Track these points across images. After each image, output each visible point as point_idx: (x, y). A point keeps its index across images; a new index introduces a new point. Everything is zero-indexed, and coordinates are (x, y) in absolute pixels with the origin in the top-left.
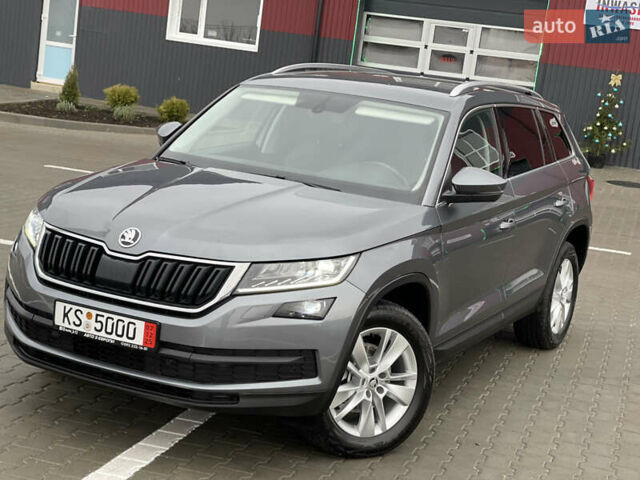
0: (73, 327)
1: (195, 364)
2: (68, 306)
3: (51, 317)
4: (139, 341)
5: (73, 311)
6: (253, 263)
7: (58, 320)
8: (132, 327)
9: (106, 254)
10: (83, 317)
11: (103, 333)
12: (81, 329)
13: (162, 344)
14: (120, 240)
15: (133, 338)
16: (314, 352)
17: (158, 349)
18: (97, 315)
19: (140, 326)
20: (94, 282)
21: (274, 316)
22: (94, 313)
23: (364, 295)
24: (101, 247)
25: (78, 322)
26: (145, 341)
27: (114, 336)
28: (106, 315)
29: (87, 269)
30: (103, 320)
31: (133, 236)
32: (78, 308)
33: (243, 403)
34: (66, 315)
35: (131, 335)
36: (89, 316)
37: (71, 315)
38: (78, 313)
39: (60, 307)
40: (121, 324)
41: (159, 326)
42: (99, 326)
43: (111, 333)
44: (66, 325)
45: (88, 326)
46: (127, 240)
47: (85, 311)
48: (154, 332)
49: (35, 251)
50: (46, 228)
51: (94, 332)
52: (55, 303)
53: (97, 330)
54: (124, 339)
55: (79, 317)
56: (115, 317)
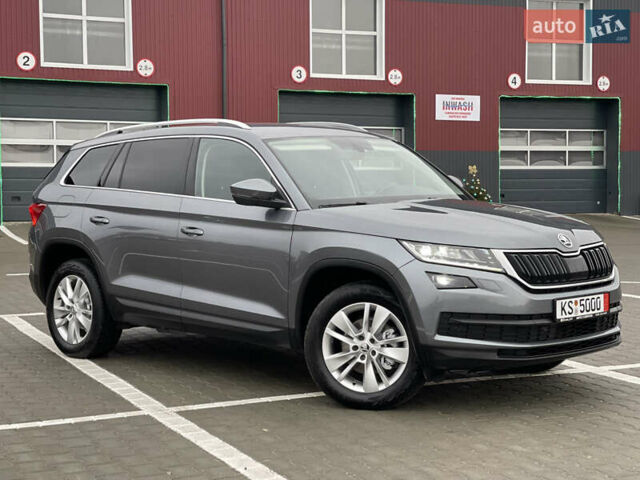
0: (568, 316)
2: (564, 301)
3: (552, 315)
4: (602, 309)
5: (567, 304)
7: (559, 316)
8: (598, 300)
9: (562, 256)
10: (572, 305)
11: (585, 313)
12: (573, 315)
15: (600, 309)
17: (609, 311)
18: (581, 300)
19: (602, 298)
20: (569, 277)
22: (578, 299)
24: (557, 253)
25: (571, 311)
28: (585, 298)
29: (564, 270)
30: (584, 303)
32: (568, 300)
34: (563, 309)
35: (598, 307)
36: (576, 303)
37: (567, 309)
38: (570, 304)
39: (559, 303)
40: (593, 301)
41: (609, 294)
42: (582, 308)
43: (589, 311)
44: (564, 316)
45: (576, 311)
47: (573, 300)
48: (607, 299)
49: (506, 274)
50: (505, 253)
51: (580, 314)
52: (554, 303)
53: (582, 312)
54: (596, 311)
55: (572, 307)
56: (590, 297)
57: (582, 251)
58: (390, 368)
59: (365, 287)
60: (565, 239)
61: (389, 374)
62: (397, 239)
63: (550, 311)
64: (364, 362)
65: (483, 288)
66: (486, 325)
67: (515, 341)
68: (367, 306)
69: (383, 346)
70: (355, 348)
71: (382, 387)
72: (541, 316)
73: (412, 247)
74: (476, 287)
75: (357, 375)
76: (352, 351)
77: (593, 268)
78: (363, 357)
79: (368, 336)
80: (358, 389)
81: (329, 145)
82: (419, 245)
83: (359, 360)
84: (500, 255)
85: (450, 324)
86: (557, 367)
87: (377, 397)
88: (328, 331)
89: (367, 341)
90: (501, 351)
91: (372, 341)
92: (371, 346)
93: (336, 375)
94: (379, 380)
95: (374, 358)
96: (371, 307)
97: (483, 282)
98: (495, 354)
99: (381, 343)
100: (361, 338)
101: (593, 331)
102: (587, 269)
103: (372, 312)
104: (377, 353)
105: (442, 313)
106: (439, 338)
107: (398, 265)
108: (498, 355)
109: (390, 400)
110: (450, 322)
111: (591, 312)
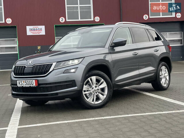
0: (21, 85)
1: (47, 87)
2: (19, 81)
3: (16, 85)
4: (34, 85)
6: (57, 62)
7: (18, 85)
8: (32, 82)
9: (26, 68)
10: (22, 83)
11: (27, 85)
12: (22, 85)
13: (39, 84)
14: (29, 63)
15: (33, 85)
16: (74, 80)
17: (39, 86)
18: (25, 81)
19: (34, 81)
20: (24, 74)
21: (63, 73)
22: (24, 81)
23: (85, 66)
24: (25, 66)
26: (36, 84)
27: (29, 85)
28: (27, 81)
29: (22, 72)
30: (26, 82)
31: (31, 62)
32: (21, 81)
33: (59, 95)
34: (19, 83)
35: (32, 84)
39: (18, 81)
41: (38, 80)
42: (26, 84)
44: (20, 85)
45: (24, 84)
46: (30, 63)
47: (23, 81)
48: (37, 82)
51: (25, 85)
54: (31, 85)
56: (29, 81)
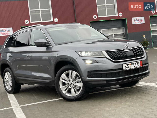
0: (128, 68)
3: (122, 69)
4: (140, 66)
5: (127, 65)
7: (124, 69)
8: (138, 63)
11: (134, 67)
17: (143, 66)
18: (132, 64)
19: (139, 62)
20: (127, 57)
22: (131, 63)
25: (128, 67)
28: (133, 63)
32: (127, 64)
34: (125, 67)
36: (130, 64)
37: (127, 66)
38: (128, 65)
39: (124, 65)
40: (136, 63)
41: (142, 61)
43: (135, 66)
44: (126, 69)
45: (130, 67)
47: (129, 64)
49: (106, 58)
50: (106, 52)
51: (132, 68)
52: (122, 65)
53: (132, 67)
54: (138, 66)
55: (128, 66)
56: (135, 63)
57: (132, 49)
58: (78, 89)
59: (69, 66)
60: (126, 46)
61: (78, 90)
62: (75, 51)
63: (122, 67)
64: (71, 88)
65: (99, 63)
66: (102, 74)
67: (111, 77)
68: (70, 71)
69: (76, 82)
70: (68, 84)
71: (77, 94)
72: (119, 69)
73: (79, 53)
74: (98, 63)
75: (70, 92)
76: (67, 85)
77: (136, 54)
78: (71, 86)
79: (71, 80)
80: (70, 95)
81: (65, 28)
82: (81, 52)
83: (69, 87)
84: (104, 52)
85: (91, 74)
86: (137, 84)
87: (75, 97)
88: (61, 80)
89: (71, 81)
90: (107, 81)
91: (72, 81)
92: (72, 83)
93: (64, 92)
94: (76, 93)
95: (73, 86)
96: (71, 72)
97: (99, 61)
98: (105, 82)
99: (75, 82)
100: (70, 81)
101: (138, 72)
102: (134, 54)
103: (72, 73)
104: (74, 84)
105: (88, 71)
106: (88, 78)
107: (75, 59)
108: (106, 82)
109: (79, 98)
110: (91, 73)
111: (136, 67)
